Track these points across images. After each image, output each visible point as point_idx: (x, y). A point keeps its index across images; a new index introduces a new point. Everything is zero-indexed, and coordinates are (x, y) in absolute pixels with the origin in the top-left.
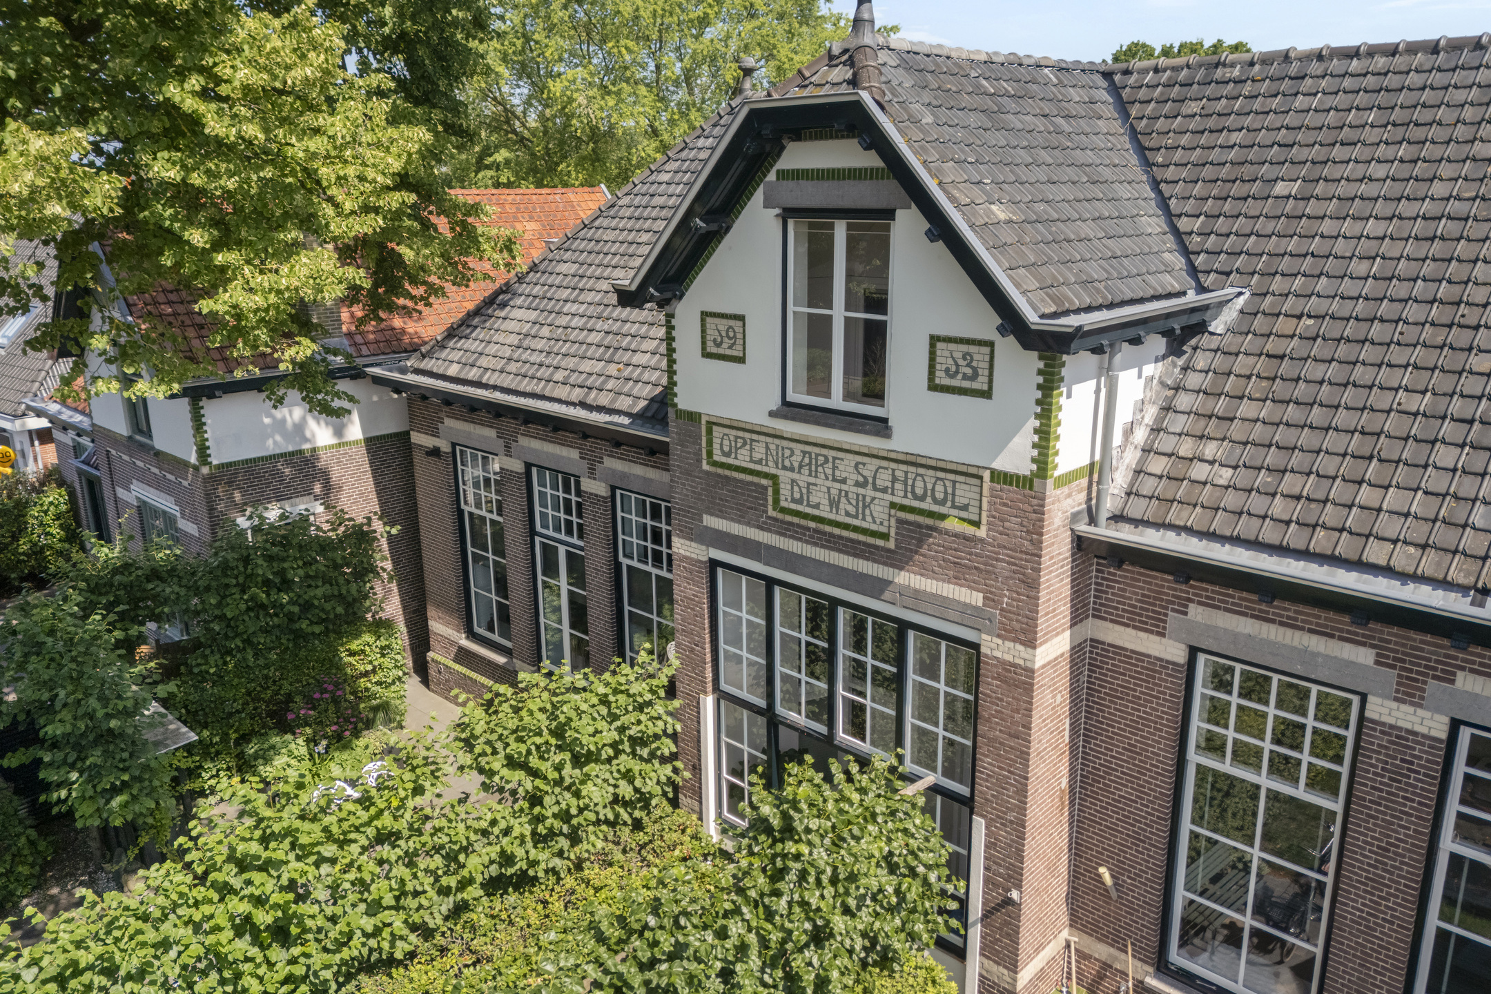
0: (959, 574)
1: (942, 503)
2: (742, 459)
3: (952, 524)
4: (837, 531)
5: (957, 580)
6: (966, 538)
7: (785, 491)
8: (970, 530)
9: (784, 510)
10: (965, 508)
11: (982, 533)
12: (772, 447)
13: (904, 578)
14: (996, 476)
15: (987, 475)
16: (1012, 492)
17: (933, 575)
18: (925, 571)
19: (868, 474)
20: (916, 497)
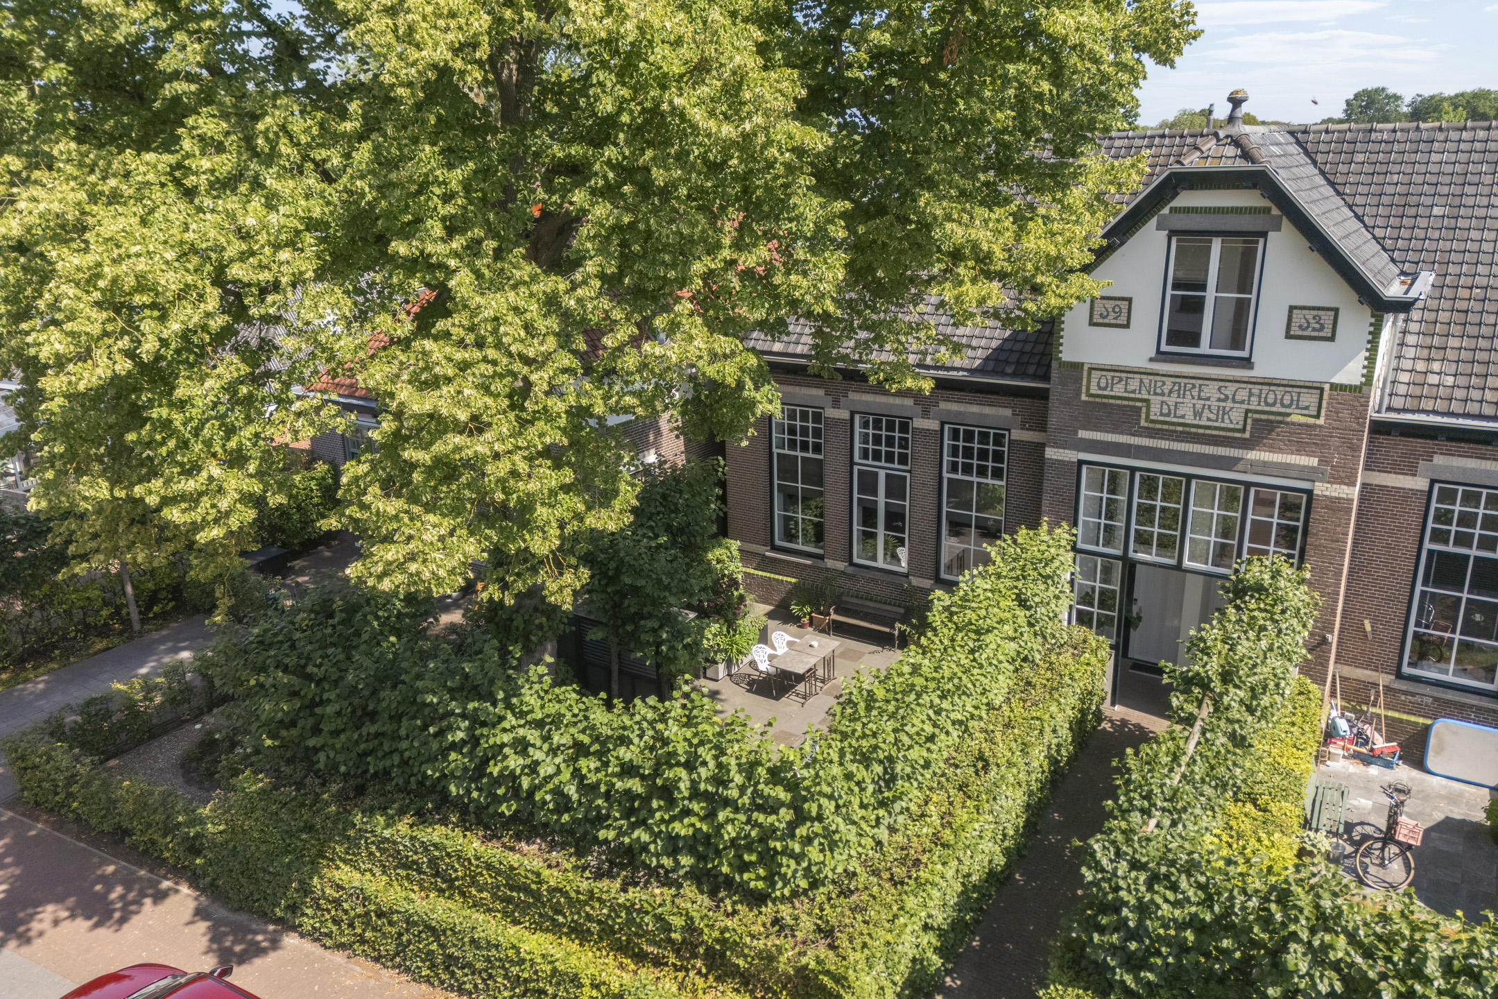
0: (1300, 449)
1: (1289, 406)
2: (1119, 390)
3: (1295, 418)
4: (1201, 431)
5: (1298, 452)
6: (1307, 425)
7: (1155, 409)
8: (1311, 421)
9: (1153, 421)
10: (1307, 408)
11: (1321, 421)
12: (1146, 382)
13: (1253, 455)
14: (1334, 387)
15: (1327, 387)
16: (1347, 395)
17: (1280, 451)
18: (1272, 449)
19: (1229, 392)
20: (1267, 404)
